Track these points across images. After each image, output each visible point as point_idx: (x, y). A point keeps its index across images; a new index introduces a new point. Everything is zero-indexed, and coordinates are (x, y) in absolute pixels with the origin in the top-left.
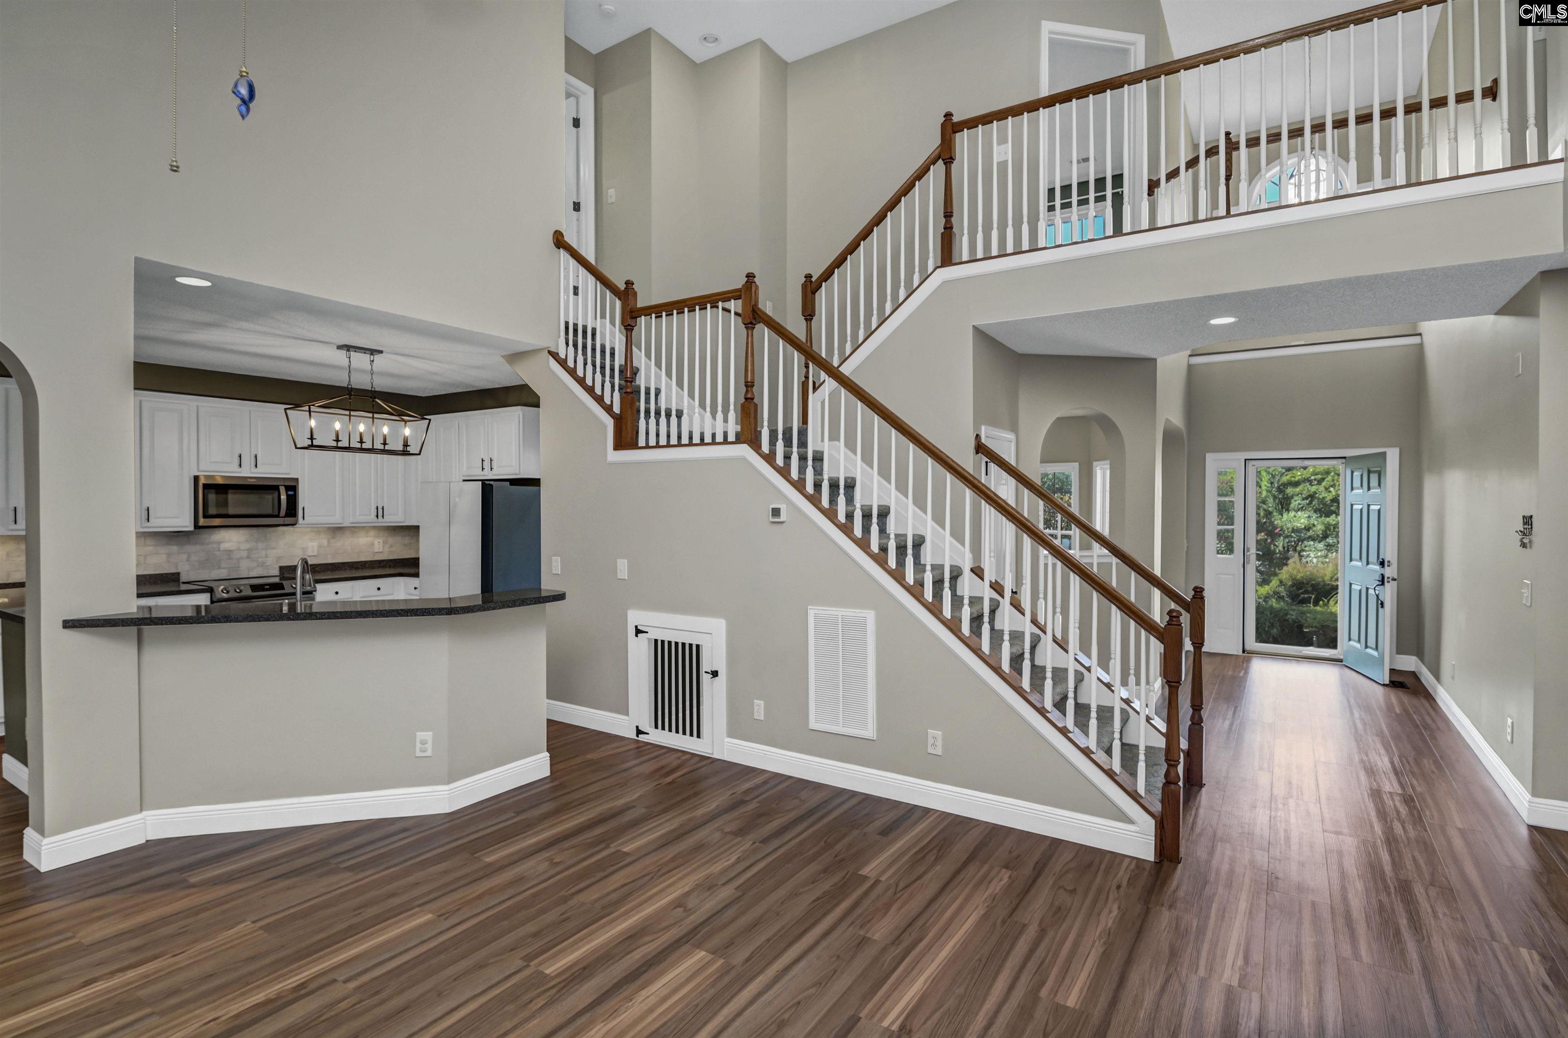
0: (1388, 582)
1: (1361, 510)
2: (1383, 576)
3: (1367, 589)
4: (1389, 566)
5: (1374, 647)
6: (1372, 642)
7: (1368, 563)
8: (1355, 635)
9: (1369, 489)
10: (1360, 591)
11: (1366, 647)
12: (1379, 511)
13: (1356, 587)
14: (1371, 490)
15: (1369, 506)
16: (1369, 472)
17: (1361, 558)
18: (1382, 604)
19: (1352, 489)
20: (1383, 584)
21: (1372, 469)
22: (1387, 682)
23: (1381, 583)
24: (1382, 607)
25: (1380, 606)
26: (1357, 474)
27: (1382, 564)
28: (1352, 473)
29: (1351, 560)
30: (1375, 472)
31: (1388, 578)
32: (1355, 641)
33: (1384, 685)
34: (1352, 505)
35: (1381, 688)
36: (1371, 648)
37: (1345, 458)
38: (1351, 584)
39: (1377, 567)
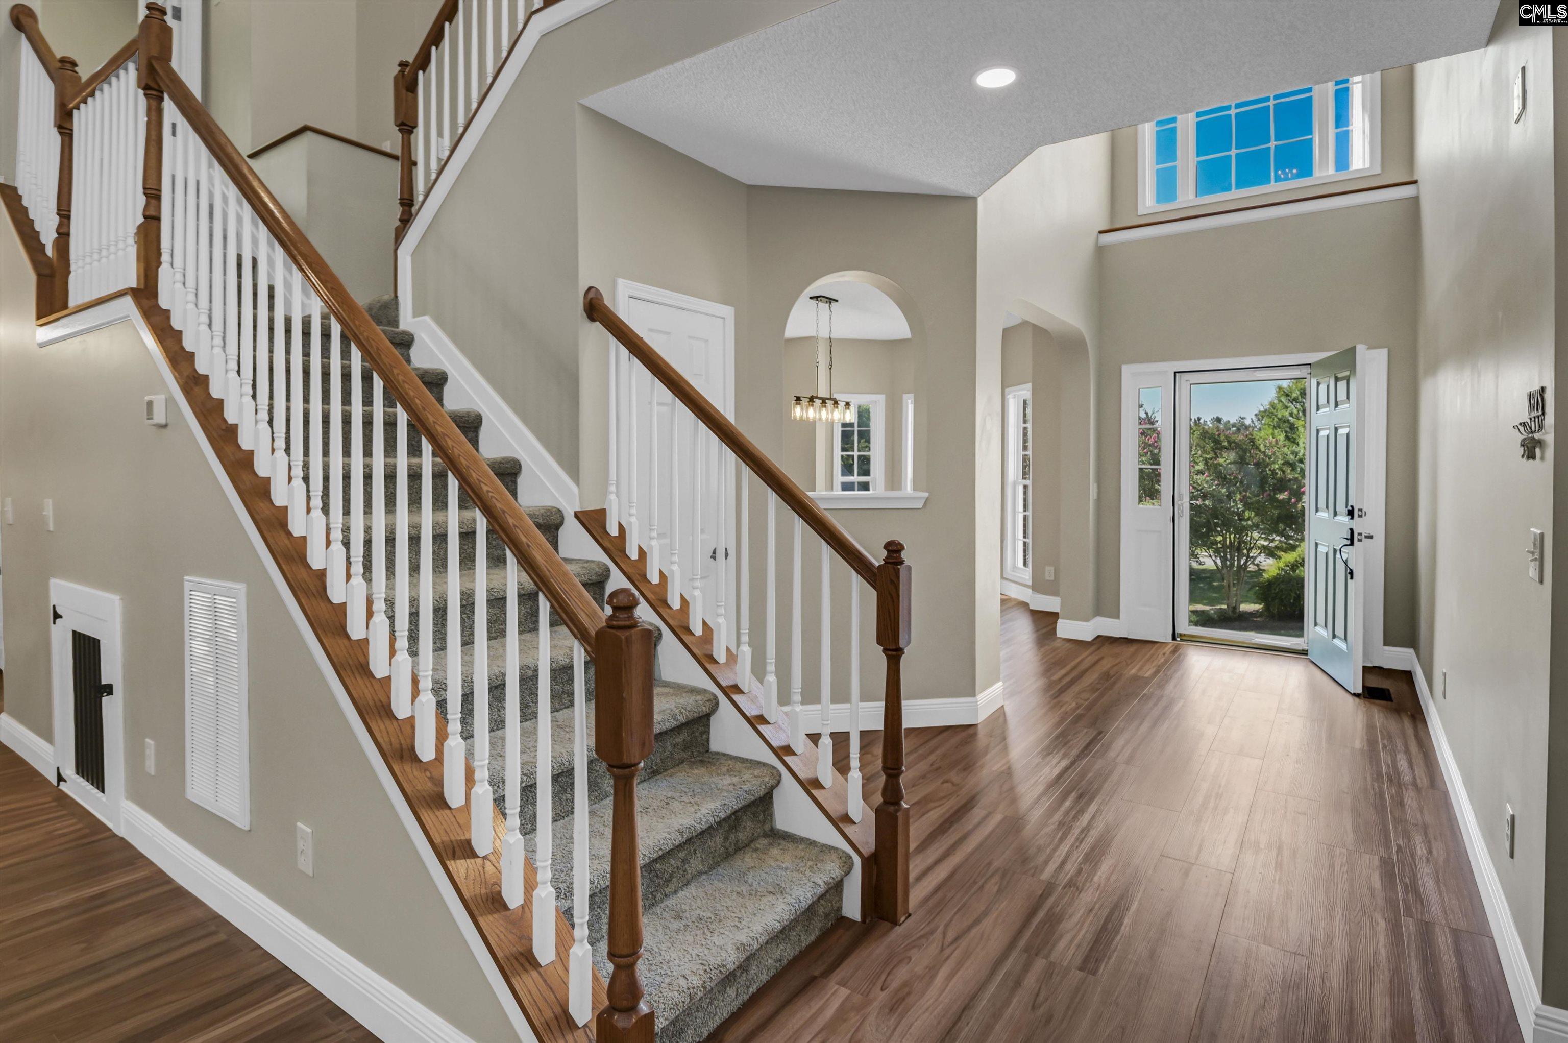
0: (1360, 540)
1: (1328, 436)
2: (1352, 530)
3: (1335, 551)
4: (1360, 516)
5: (1343, 637)
6: (1340, 631)
7: (1335, 514)
8: (1321, 619)
9: (1337, 405)
10: (1327, 554)
11: (1334, 636)
12: (1348, 435)
13: (1322, 549)
14: (1340, 407)
15: (1336, 429)
16: (1337, 380)
17: (1327, 507)
18: (1351, 573)
19: (1318, 409)
20: (1352, 544)
21: (1340, 375)
22: (1360, 691)
23: (1349, 542)
24: (1352, 578)
25: (1349, 576)
26: (1323, 388)
27: (1351, 513)
28: (1318, 384)
29: (1317, 510)
30: (1342, 379)
31: (1360, 534)
32: (1321, 626)
33: (1354, 695)
34: (1318, 431)
35: (1350, 699)
36: (1339, 638)
37: (1310, 364)
38: (1317, 544)
39: (1346, 519)
